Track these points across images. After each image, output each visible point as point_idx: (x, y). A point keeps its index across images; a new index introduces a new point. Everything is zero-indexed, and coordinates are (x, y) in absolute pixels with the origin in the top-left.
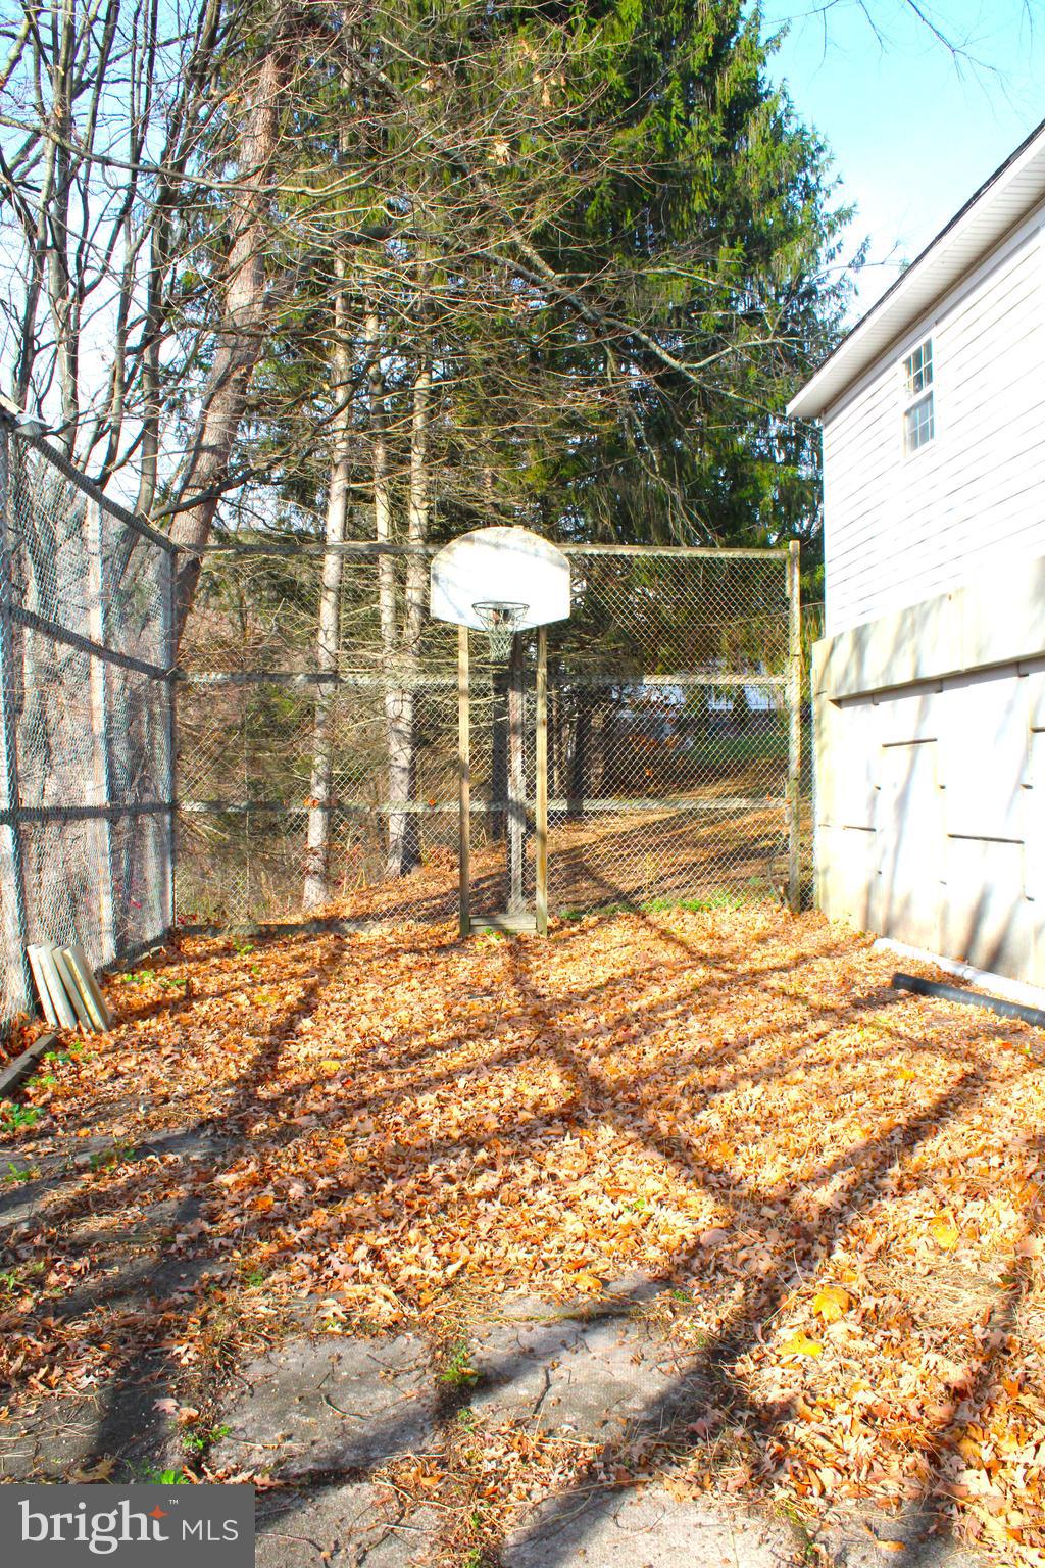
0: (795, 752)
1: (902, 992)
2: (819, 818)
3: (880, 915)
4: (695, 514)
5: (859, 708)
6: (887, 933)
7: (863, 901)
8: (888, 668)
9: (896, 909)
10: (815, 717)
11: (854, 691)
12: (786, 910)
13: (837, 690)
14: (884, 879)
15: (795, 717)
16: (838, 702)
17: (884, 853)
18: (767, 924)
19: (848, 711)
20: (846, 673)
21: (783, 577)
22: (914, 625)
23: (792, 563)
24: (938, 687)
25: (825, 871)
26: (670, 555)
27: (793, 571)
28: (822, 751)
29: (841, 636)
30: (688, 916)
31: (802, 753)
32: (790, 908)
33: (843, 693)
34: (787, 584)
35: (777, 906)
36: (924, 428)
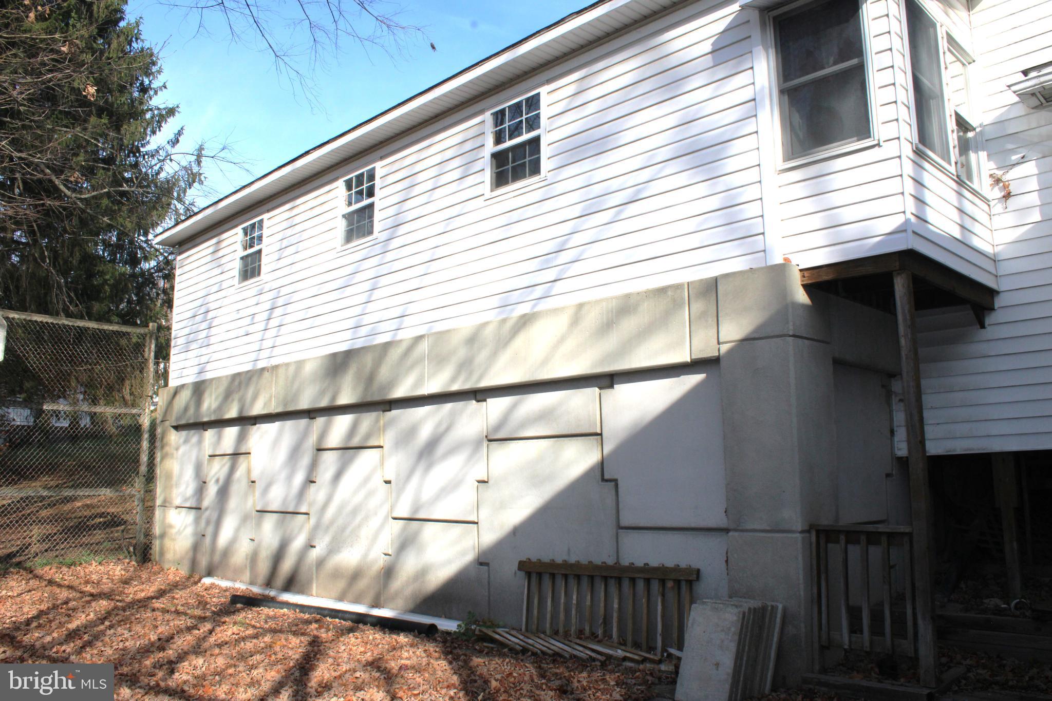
0: (144, 458)
1: (239, 606)
2: (159, 502)
3: (203, 562)
4: (72, 295)
5: (192, 432)
6: (209, 574)
7: (191, 554)
8: (220, 408)
9: (217, 558)
10: (159, 436)
11: (191, 421)
12: (134, 563)
13: (178, 419)
14: (208, 540)
15: (146, 436)
16: (176, 428)
17: (208, 523)
18: (123, 573)
19: (184, 433)
20: (186, 409)
21: (144, 345)
22: (240, 383)
23: (151, 337)
24: (253, 422)
25: (163, 536)
26: (70, 324)
27: (151, 342)
28: (163, 459)
29: (183, 386)
30: (65, 569)
31: (149, 459)
32: (137, 562)
33: (183, 422)
34: (147, 350)
35: (127, 561)
36: (254, 269)
